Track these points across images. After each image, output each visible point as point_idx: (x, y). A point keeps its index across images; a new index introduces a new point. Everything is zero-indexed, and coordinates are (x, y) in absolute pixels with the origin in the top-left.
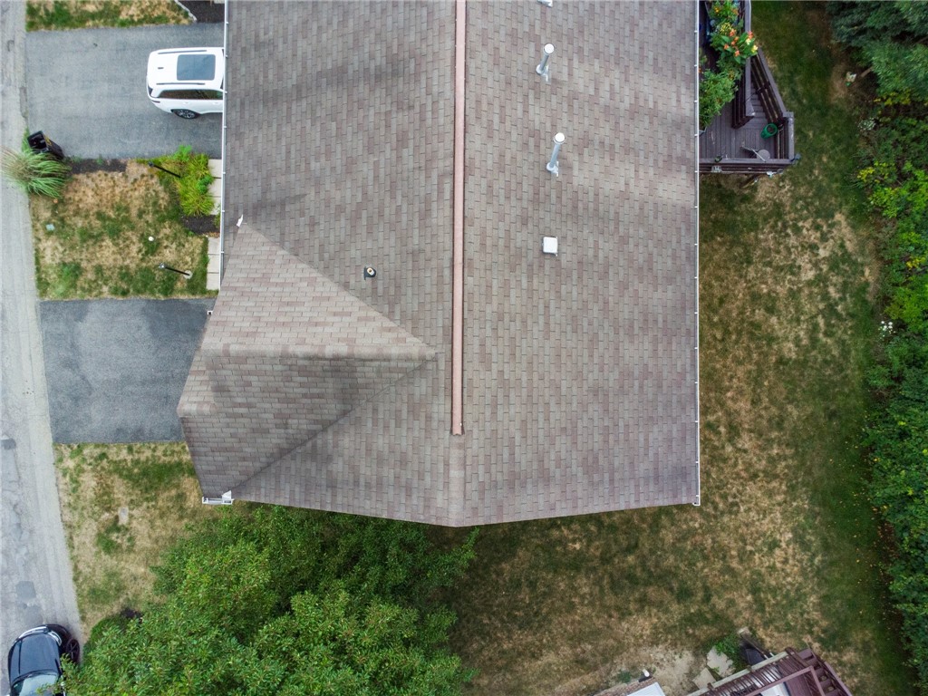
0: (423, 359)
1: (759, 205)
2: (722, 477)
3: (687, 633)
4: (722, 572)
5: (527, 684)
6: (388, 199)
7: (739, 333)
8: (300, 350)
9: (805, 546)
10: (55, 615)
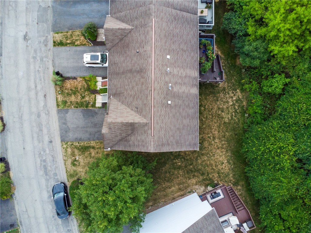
0: (146, 123)
1: (220, 88)
2: (211, 148)
3: (203, 183)
4: (211, 169)
5: (168, 194)
6: (140, 94)
7: (215, 117)
8: (125, 122)
9: (230, 163)
10: (62, 181)
